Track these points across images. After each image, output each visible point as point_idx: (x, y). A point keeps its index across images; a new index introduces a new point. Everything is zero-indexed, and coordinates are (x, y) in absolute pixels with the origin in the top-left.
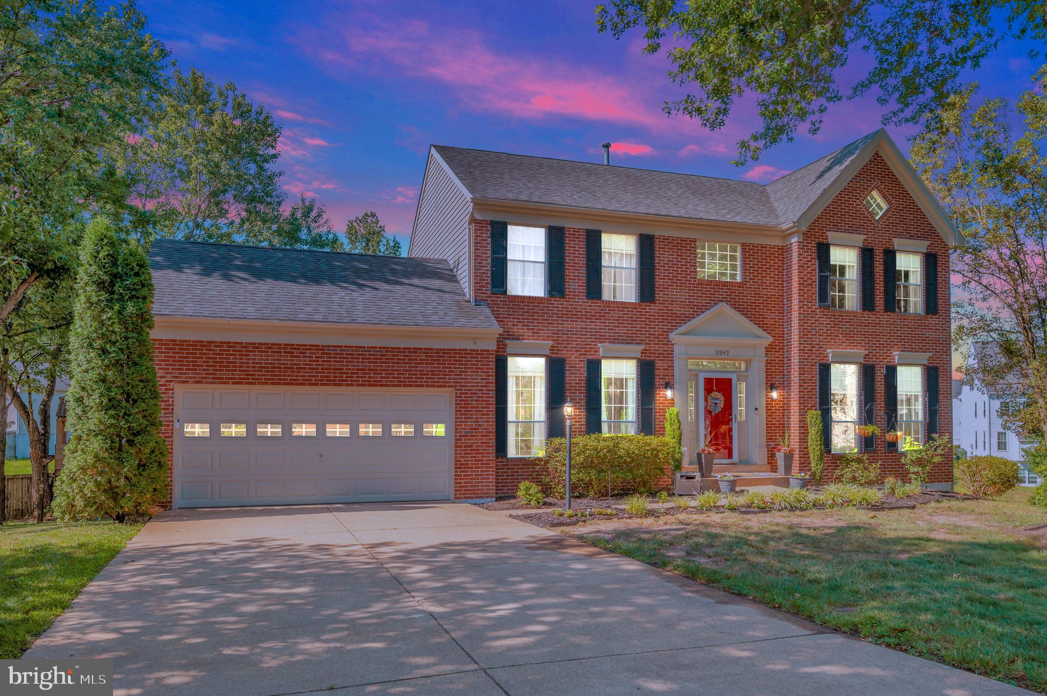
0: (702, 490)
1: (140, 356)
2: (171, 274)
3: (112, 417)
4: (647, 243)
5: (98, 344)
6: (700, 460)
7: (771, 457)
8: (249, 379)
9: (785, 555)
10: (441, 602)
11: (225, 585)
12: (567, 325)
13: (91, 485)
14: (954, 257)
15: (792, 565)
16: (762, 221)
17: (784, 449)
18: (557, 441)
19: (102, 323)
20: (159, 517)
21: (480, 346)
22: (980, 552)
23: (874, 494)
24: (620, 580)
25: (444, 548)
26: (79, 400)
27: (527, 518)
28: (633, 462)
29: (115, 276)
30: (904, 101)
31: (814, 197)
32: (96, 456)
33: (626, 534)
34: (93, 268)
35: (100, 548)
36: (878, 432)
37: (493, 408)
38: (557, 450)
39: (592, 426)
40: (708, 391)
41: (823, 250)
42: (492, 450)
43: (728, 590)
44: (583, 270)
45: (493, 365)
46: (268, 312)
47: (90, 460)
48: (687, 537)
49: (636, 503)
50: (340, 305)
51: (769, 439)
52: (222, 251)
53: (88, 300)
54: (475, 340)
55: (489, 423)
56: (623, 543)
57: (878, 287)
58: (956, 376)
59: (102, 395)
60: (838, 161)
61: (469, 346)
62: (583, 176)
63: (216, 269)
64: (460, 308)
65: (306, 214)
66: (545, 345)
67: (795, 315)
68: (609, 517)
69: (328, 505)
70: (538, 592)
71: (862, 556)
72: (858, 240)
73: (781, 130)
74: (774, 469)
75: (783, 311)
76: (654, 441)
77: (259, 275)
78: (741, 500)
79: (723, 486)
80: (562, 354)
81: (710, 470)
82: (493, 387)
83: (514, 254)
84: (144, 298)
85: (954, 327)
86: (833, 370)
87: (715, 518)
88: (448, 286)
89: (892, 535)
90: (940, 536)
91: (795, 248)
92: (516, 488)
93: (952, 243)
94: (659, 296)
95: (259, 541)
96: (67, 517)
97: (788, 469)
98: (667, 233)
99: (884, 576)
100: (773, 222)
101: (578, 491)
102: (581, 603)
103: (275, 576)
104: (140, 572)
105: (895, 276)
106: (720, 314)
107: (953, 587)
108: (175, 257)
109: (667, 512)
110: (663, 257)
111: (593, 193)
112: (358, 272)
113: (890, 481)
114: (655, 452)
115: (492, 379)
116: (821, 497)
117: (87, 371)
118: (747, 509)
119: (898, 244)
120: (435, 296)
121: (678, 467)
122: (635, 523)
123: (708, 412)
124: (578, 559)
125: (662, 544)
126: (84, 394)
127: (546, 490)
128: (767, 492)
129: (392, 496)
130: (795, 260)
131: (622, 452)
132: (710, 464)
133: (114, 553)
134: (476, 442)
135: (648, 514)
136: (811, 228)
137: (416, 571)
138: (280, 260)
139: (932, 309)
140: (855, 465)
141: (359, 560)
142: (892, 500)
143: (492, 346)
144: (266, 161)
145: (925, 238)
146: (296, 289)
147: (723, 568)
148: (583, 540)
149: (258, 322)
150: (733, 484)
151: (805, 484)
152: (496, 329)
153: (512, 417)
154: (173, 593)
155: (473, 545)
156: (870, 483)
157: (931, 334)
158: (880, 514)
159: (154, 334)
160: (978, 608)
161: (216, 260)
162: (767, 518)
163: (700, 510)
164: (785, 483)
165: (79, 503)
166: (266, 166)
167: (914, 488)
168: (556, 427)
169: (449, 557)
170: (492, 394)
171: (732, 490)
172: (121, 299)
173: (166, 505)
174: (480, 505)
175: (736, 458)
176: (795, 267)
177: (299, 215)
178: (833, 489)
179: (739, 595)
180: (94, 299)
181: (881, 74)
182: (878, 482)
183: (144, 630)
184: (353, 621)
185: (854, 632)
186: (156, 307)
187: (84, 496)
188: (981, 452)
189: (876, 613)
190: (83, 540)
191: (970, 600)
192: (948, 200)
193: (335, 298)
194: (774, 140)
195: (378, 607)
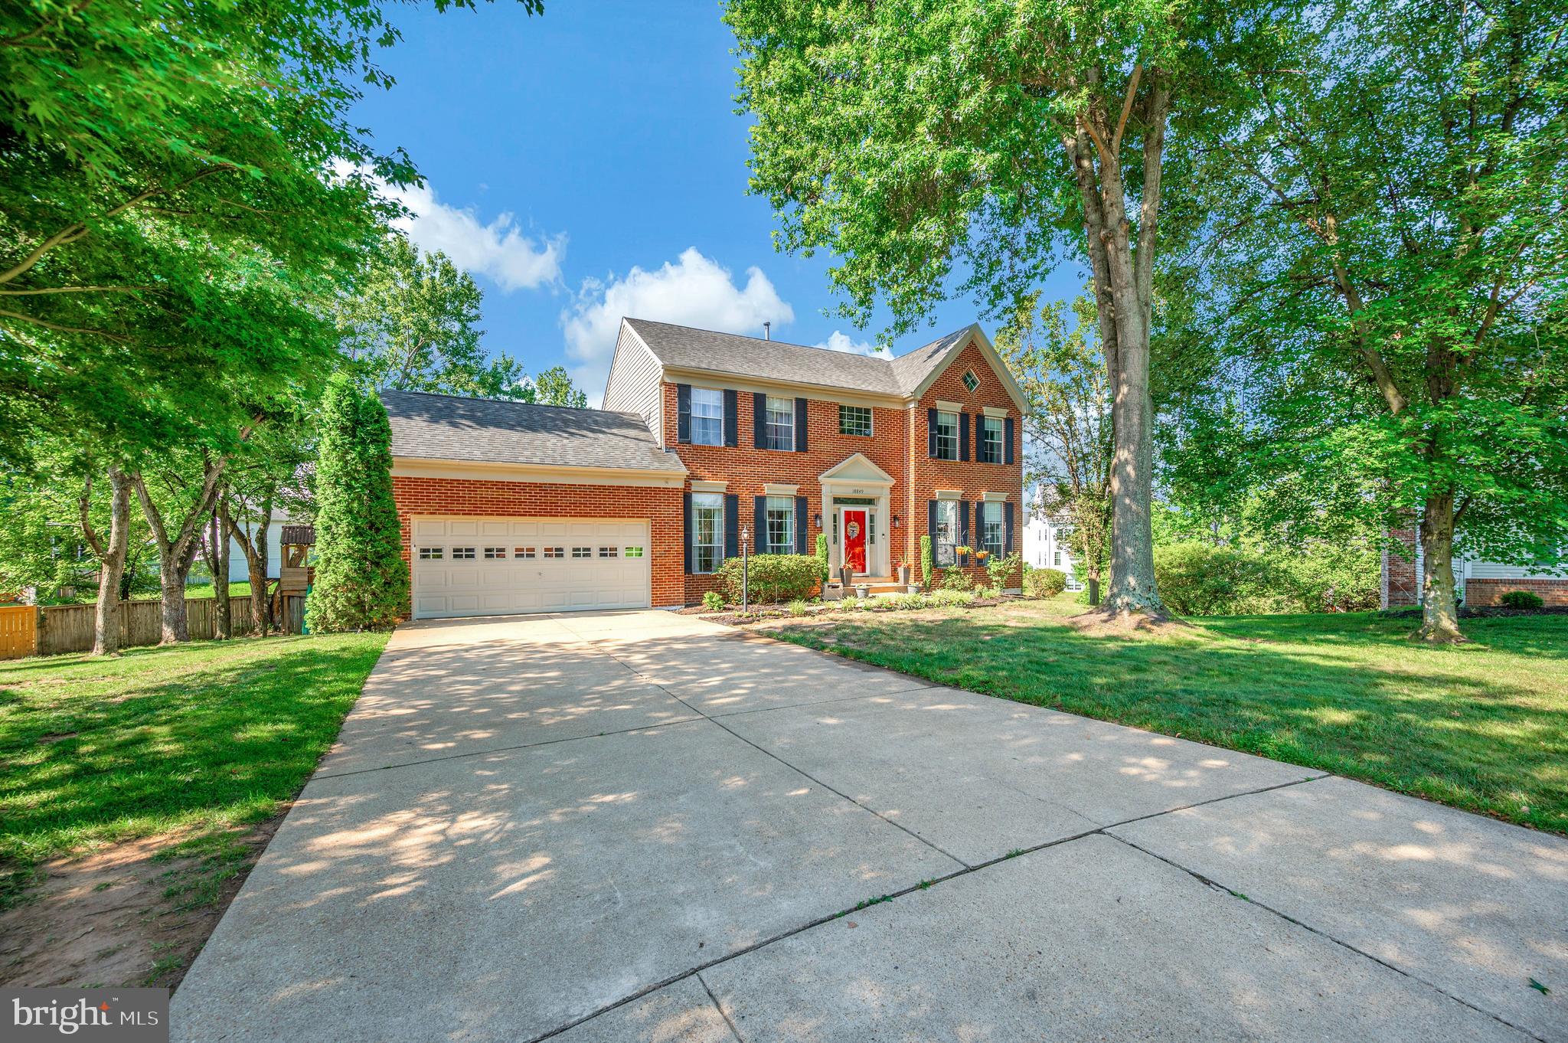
0: (845, 596)
1: (382, 491)
2: (402, 421)
3: (360, 543)
4: (802, 405)
5: (343, 480)
6: (842, 574)
7: (894, 570)
8: (476, 510)
9: (909, 639)
10: (665, 678)
11: (488, 672)
12: (740, 469)
13: (342, 600)
14: (1025, 421)
15: (915, 644)
16: (889, 391)
17: (904, 565)
18: (734, 560)
19: (346, 462)
20: (402, 627)
21: (671, 485)
22: (1040, 633)
23: (968, 597)
24: (792, 660)
25: (655, 643)
26: (328, 529)
27: (713, 619)
28: (792, 575)
29: (357, 423)
30: (992, 302)
31: (926, 374)
32: (346, 576)
33: (792, 628)
34: (337, 416)
35: (363, 651)
36: (971, 551)
37: (682, 534)
38: (734, 567)
39: (759, 548)
40: (848, 521)
41: (933, 414)
42: (682, 568)
43: (870, 663)
44: (752, 426)
45: (681, 500)
46: (491, 455)
47: (342, 580)
48: (837, 629)
49: (797, 606)
50: (554, 451)
51: (892, 558)
52: (446, 401)
53: (333, 443)
54: (667, 480)
55: (678, 547)
56: (792, 635)
57: (973, 443)
58: (1025, 509)
59: (349, 524)
60: (943, 346)
61: (662, 485)
62: (750, 349)
63: (441, 418)
64: (654, 454)
65: (507, 369)
66: (722, 484)
67: (912, 463)
68: (777, 617)
69: (547, 614)
70: (735, 669)
71: (960, 638)
72: (957, 407)
73: (906, 324)
74: (896, 580)
75: (903, 461)
76: (808, 559)
77: (482, 423)
78: (874, 603)
79: (860, 593)
80: (736, 492)
81: (849, 581)
82: (681, 517)
83: (696, 413)
84: (384, 442)
85: (1024, 472)
86: (940, 505)
87: (855, 615)
88: (642, 435)
89: (980, 624)
90: (1012, 624)
91: (912, 412)
92: (702, 597)
93: (1024, 411)
94: (810, 446)
95: (501, 643)
96: (319, 628)
97: (906, 580)
98: (816, 398)
99: (976, 650)
100: (896, 392)
101: (753, 598)
102: (767, 674)
103: (525, 666)
104: (410, 666)
105: (983, 434)
106: (856, 462)
107: (1021, 655)
108: (404, 405)
109: (820, 612)
110: (813, 416)
111: (758, 364)
112: (566, 422)
113: (979, 587)
114: (809, 568)
115: (681, 511)
116: (931, 599)
117: (334, 504)
118: (879, 609)
119: (987, 411)
120: (632, 444)
121: (826, 579)
122: (797, 620)
123: (847, 537)
124: (759, 646)
125: (820, 634)
126: (333, 524)
127: (726, 598)
128: (893, 597)
129: (600, 606)
130: (912, 421)
131: (783, 568)
132: (850, 576)
133: (377, 654)
134: (669, 561)
135: (806, 614)
136: (924, 398)
137: (637, 658)
138: (497, 410)
139: (1010, 461)
140: (954, 576)
141: (589, 652)
142: (980, 601)
143: (681, 485)
144: (470, 320)
145: (1005, 407)
146: (514, 436)
147: (866, 649)
148: (760, 633)
149: (484, 464)
150: (866, 591)
151: (919, 590)
152: (684, 471)
153: (696, 542)
154: (446, 680)
155: (676, 640)
156: (965, 589)
157: (1008, 479)
158: (972, 611)
159: (393, 473)
160: (1036, 667)
161: (440, 409)
162: (893, 615)
163: (844, 610)
164: (904, 590)
165: (331, 616)
166: (469, 325)
167: (996, 592)
168: (732, 549)
169: (660, 648)
170: (681, 523)
171: (866, 596)
172: (363, 442)
173: (407, 617)
174: (674, 611)
175: (868, 572)
176: (912, 427)
177: (500, 370)
178: (938, 595)
179: (879, 666)
180: (339, 442)
181: (977, 281)
182: (970, 588)
183: (436, 706)
184: (600, 692)
185: (956, 685)
186: (393, 450)
187: (335, 610)
188: (1042, 567)
189: (971, 673)
190: (343, 645)
191: (1030, 662)
192: (1022, 378)
193: (549, 444)
194: (902, 331)
195: (617, 683)
